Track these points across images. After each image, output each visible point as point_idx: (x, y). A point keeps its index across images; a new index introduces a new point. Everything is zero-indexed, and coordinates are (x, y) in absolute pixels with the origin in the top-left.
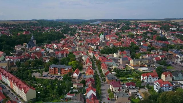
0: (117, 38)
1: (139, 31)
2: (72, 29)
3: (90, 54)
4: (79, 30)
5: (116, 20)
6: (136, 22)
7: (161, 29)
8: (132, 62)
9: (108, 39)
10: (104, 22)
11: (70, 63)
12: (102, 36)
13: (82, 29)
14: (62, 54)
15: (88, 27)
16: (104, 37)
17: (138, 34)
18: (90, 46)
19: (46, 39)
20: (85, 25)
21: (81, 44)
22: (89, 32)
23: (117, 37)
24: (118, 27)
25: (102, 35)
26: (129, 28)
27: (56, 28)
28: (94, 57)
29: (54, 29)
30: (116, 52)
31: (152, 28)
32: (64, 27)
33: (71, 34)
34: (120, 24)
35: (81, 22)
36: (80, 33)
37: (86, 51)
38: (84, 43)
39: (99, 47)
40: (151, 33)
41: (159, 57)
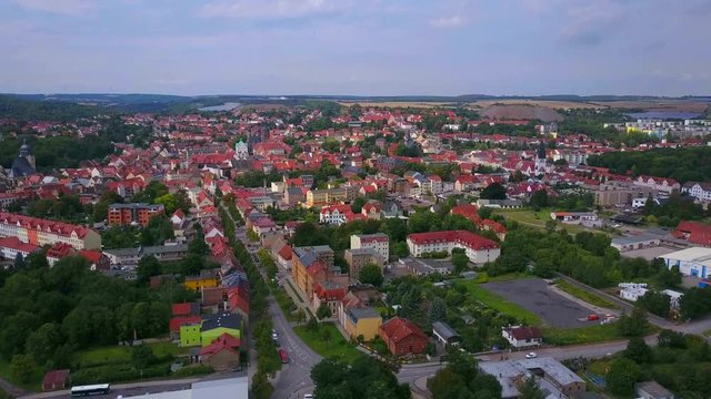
0: (289, 153)
1: (355, 134)
2: (138, 128)
3: (205, 187)
4: (164, 130)
5: (293, 101)
6: (359, 106)
7: (419, 126)
8: (310, 196)
9: (259, 152)
10: (253, 106)
11: (158, 199)
12: (242, 147)
13: (173, 128)
14: (128, 190)
15: (192, 120)
16: (250, 150)
17: (352, 142)
18: (205, 168)
19: (61, 154)
20: (184, 116)
21: (178, 167)
22: (198, 138)
23: (289, 148)
24: (297, 120)
25: (241, 143)
26: (329, 125)
27: (75, 126)
28: (218, 192)
29: (71, 128)
30: (278, 180)
31: (394, 124)
32: (104, 121)
33: (139, 144)
34: (305, 114)
35: (164, 106)
36: (167, 139)
37: (196, 180)
38: (187, 164)
39: (232, 172)
40: (388, 139)
41: (373, 184)
